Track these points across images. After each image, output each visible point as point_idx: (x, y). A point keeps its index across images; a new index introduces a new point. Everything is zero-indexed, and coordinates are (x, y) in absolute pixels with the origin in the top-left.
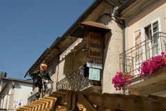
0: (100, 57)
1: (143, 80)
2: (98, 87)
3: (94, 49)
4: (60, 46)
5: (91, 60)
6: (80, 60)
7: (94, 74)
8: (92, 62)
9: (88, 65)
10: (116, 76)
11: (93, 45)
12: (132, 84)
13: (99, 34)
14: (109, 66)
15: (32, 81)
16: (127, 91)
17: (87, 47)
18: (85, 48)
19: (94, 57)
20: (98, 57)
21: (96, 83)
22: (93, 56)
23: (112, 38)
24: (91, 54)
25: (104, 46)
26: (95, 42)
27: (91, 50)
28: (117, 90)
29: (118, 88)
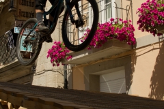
1: (87, 54)
3: (25, 9)
5: (20, 23)
8: (21, 26)
9: (16, 31)
10: (53, 47)
12: (73, 58)
16: (69, 67)
17: (15, 5)
18: (12, 7)
19: (25, 19)
22: (23, 18)
24: (21, 15)
27: (20, 10)
28: (54, 65)
29: (55, 63)
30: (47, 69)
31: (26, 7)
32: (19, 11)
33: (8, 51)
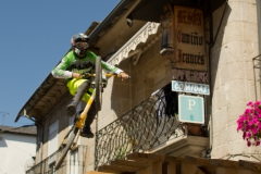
0: (205, 67)
2: (200, 140)
3: (187, 49)
4: (99, 44)
5: (181, 73)
6: (151, 75)
7: (190, 109)
8: (183, 79)
9: (176, 87)
10: (247, 112)
11: (186, 39)
13: (199, 12)
14: (227, 87)
15: (34, 130)
17: (171, 42)
18: (166, 46)
19: (189, 66)
20: (199, 67)
21: (196, 130)
22: (185, 66)
23: (231, 18)
24: (181, 60)
25: (211, 40)
26: (189, 29)
27: (180, 51)
28: (249, 144)
29: (252, 141)
30: (234, 153)
31: (190, 46)
32: (177, 53)
33: (158, 124)
